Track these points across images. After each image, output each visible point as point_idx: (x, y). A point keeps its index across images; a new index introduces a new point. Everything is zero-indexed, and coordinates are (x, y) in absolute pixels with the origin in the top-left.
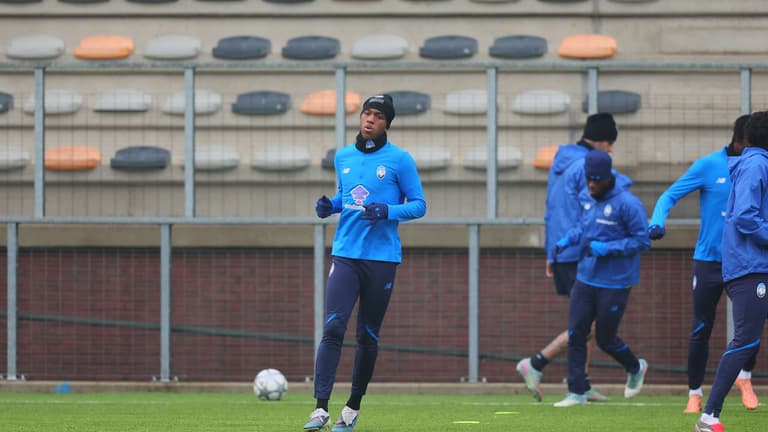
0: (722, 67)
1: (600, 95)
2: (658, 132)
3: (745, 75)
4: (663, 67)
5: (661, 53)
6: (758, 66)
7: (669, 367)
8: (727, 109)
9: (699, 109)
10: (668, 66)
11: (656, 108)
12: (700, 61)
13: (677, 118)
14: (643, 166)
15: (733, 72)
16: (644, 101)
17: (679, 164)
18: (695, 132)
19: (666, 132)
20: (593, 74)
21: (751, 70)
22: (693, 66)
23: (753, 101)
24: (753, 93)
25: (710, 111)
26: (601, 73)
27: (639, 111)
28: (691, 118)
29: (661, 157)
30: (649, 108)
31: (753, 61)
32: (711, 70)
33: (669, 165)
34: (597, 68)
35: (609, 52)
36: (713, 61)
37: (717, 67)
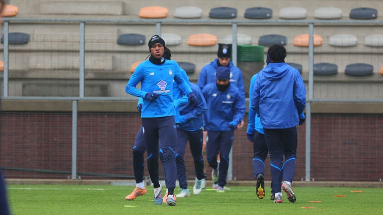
0: (70, 21)
1: (9, 35)
2: (39, 54)
3: (82, 25)
4: (40, 21)
5: (40, 14)
6: (88, 21)
7: (43, 170)
8: (73, 42)
9: (59, 42)
10: (44, 20)
11: (37, 42)
12: (59, 18)
13: (48, 46)
14: (31, 70)
15: (76, 24)
16: (31, 38)
17: (49, 69)
18: (57, 54)
19: (42, 53)
20: (6, 24)
21: (85, 23)
22: (56, 20)
23: (86, 38)
24: (86, 34)
25: (65, 43)
26: (10, 24)
27: (29, 43)
28: (55, 47)
29: (40, 66)
30: (34, 41)
31: (86, 18)
32: (64, 22)
33: (44, 69)
34: (8, 21)
35: (14, 13)
36: (66, 18)
37: (68, 21)
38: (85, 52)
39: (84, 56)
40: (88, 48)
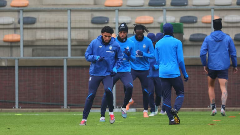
0: (62, 9)
1: (24, 18)
2: (42, 30)
3: (69, 12)
4: (43, 9)
5: (43, 5)
6: (73, 9)
7: (46, 103)
8: (63, 22)
9: (54, 22)
10: (45, 9)
11: (41, 22)
12: (55, 7)
13: (48, 25)
14: (37, 40)
15: (65, 11)
16: (37, 20)
17: (49, 40)
18: (53, 30)
19: (44, 30)
20: (21, 12)
21: (71, 10)
22: (52, 9)
23: (72, 20)
24: (71, 17)
25: (58, 23)
26: (24, 11)
27: (36, 23)
28: (52, 25)
29: (43, 37)
30: (39, 22)
31: (71, 7)
32: (58, 10)
33: (45, 40)
34: (23, 10)
35: (26, 5)
36: (59, 7)
37: (60, 9)
38: (71, 28)
39: (71, 31)
40: (73, 26)
